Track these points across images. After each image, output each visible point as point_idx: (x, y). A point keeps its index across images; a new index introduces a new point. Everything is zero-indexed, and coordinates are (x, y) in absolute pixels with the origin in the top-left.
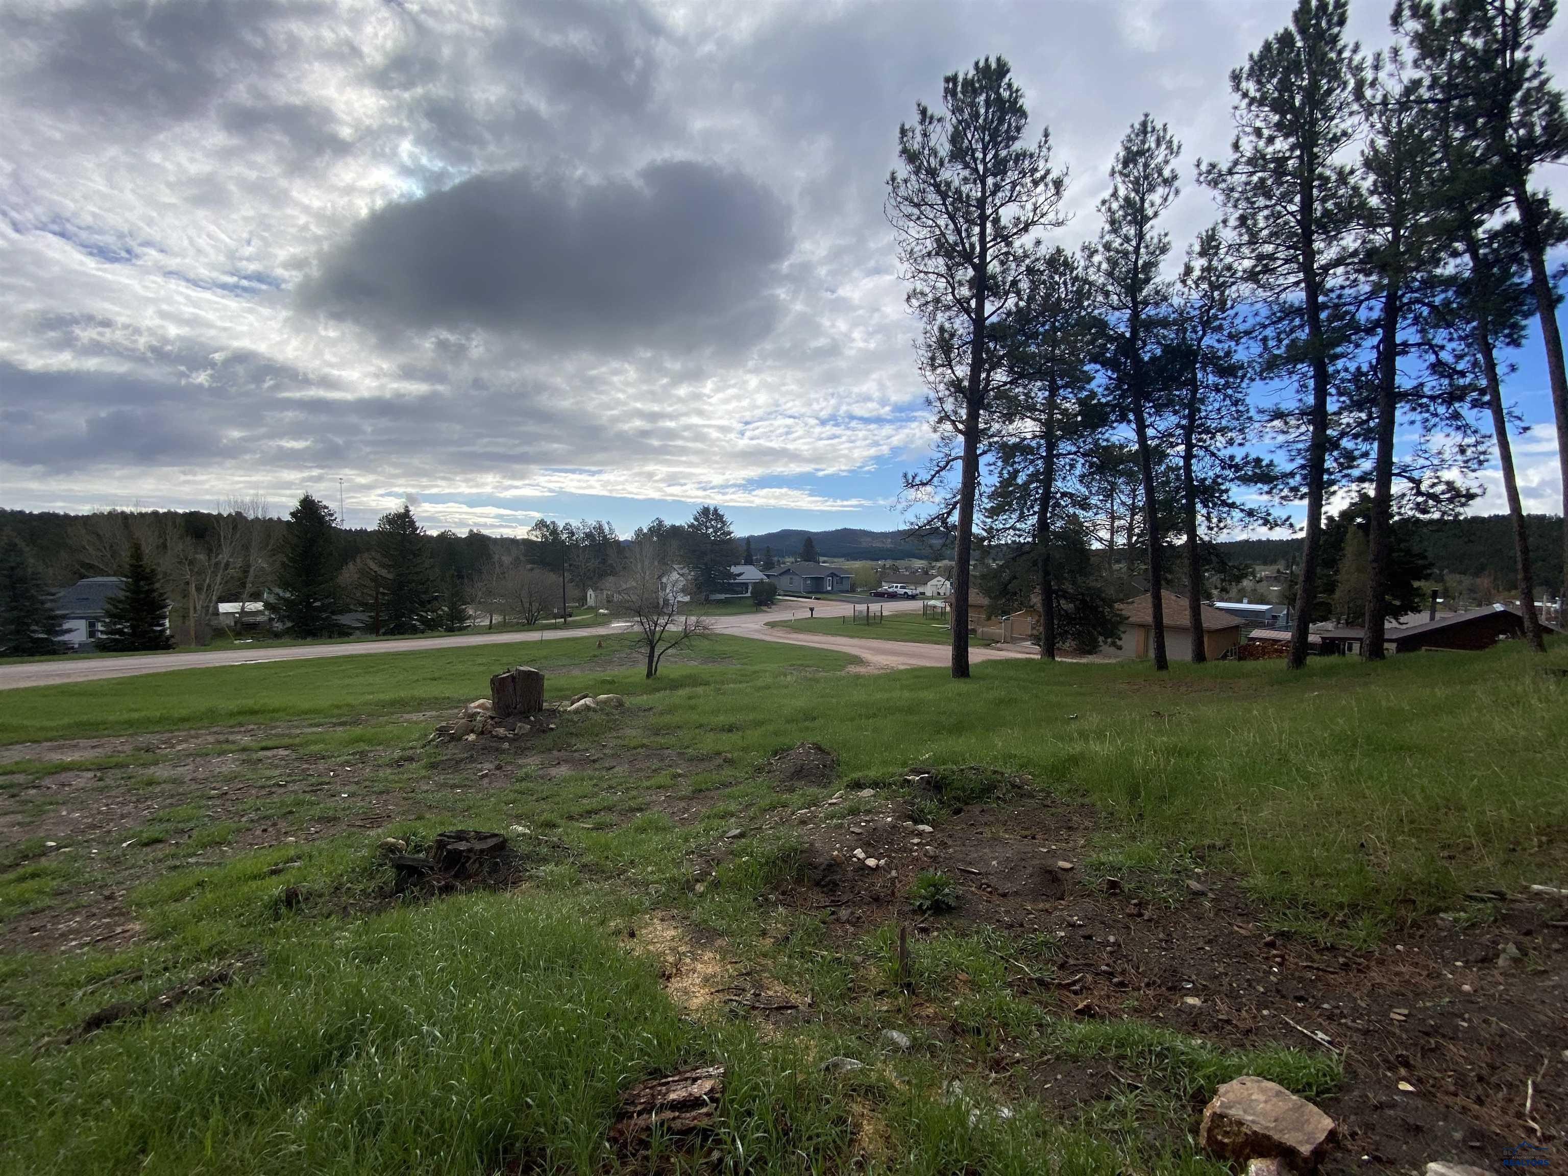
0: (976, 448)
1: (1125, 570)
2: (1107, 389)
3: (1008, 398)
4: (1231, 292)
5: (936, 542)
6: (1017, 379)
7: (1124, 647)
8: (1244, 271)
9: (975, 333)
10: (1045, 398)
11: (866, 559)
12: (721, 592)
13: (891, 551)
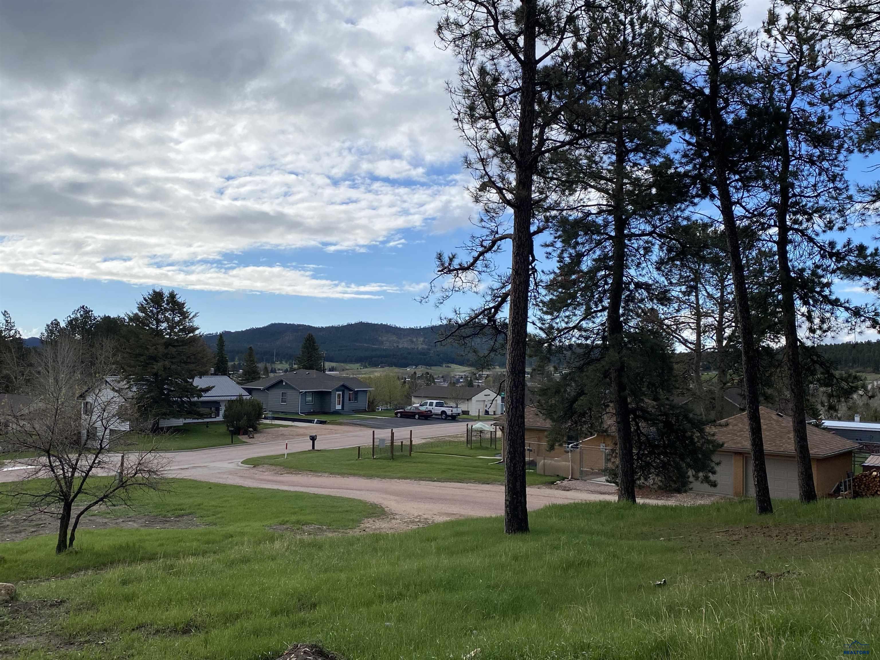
0: (529, 224)
1: (715, 380)
2: (685, 156)
3: (566, 161)
4: (822, 46)
6: (578, 139)
7: (719, 481)
8: (836, 24)
9: (524, 78)
10: (611, 164)
11: (390, 365)
12: (177, 415)
13: (423, 353)
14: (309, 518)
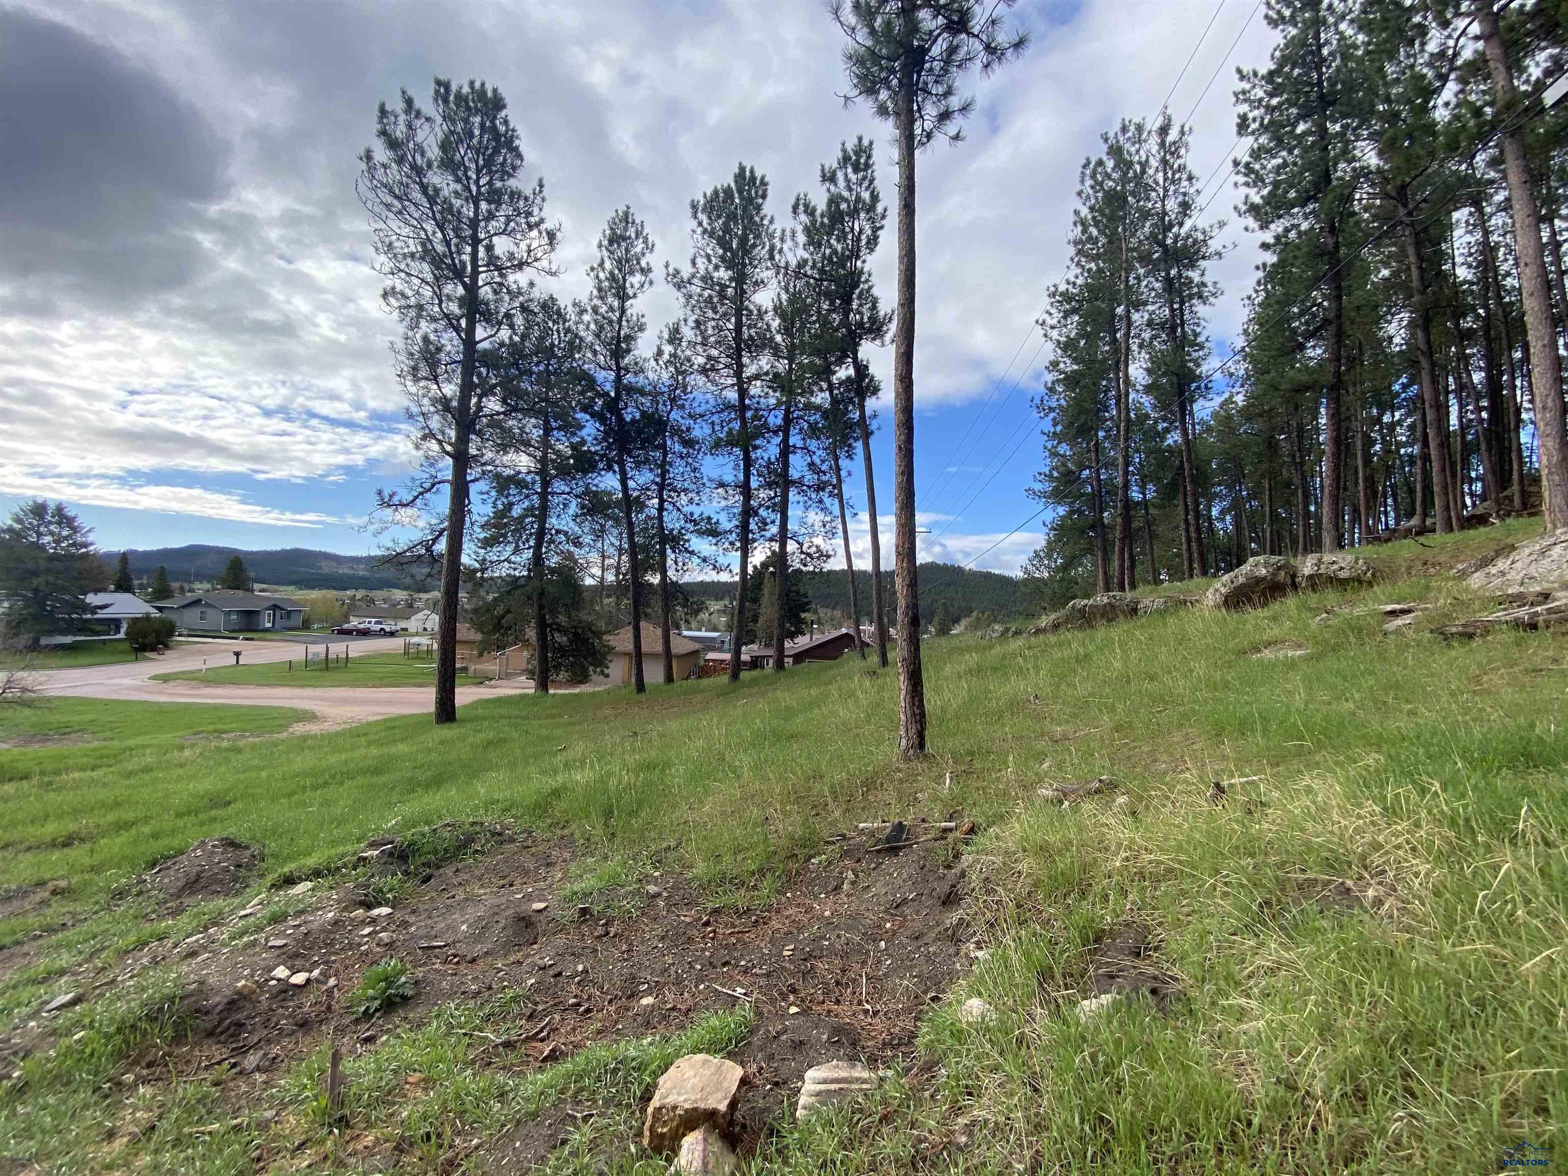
0: (466, 474)
1: (613, 604)
2: (595, 439)
4: (690, 379)
5: (421, 571)
6: (511, 411)
7: (610, 674)
8: (699, 366)
9: (464, 354)
10: (539, 436)
11: (328, 588)
12: (64, 633)
13: (363, 578)
14: (229, 726)
